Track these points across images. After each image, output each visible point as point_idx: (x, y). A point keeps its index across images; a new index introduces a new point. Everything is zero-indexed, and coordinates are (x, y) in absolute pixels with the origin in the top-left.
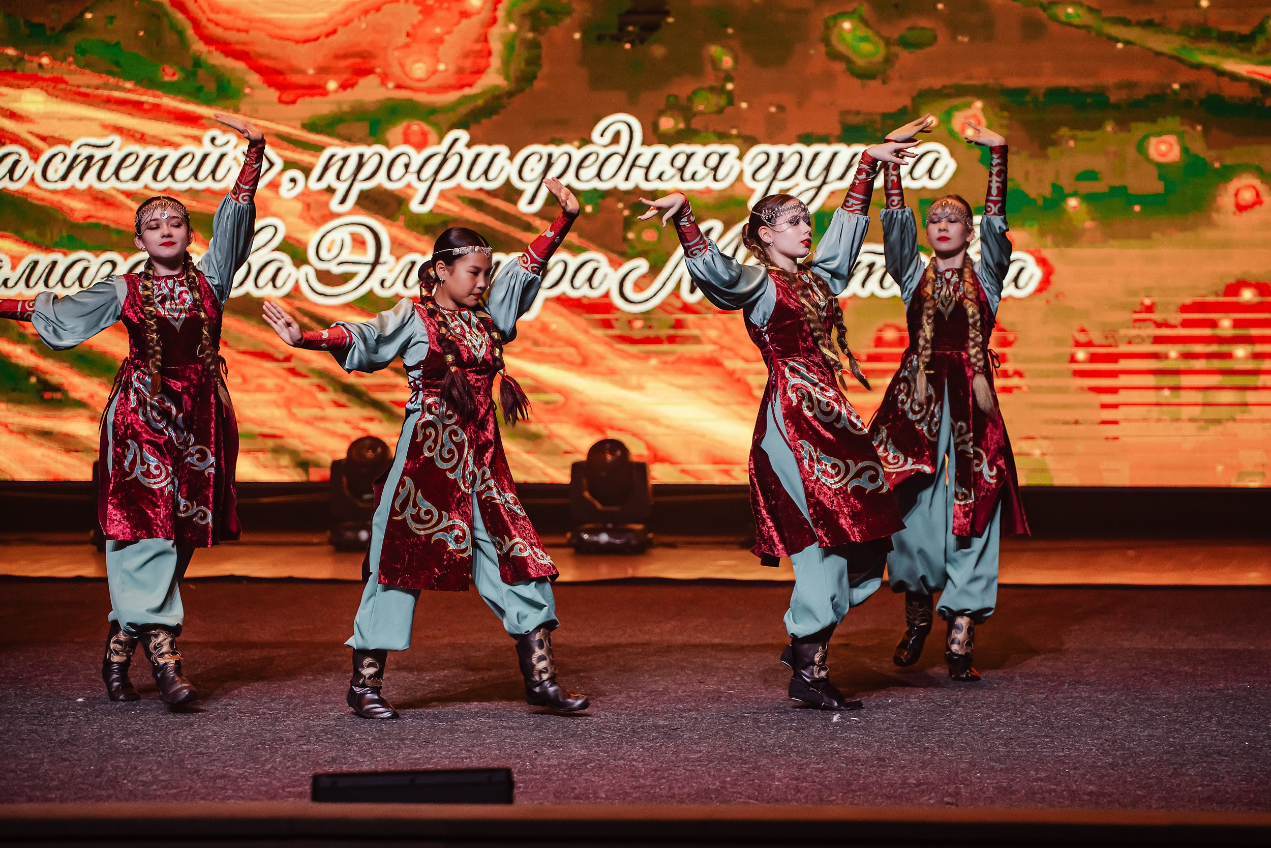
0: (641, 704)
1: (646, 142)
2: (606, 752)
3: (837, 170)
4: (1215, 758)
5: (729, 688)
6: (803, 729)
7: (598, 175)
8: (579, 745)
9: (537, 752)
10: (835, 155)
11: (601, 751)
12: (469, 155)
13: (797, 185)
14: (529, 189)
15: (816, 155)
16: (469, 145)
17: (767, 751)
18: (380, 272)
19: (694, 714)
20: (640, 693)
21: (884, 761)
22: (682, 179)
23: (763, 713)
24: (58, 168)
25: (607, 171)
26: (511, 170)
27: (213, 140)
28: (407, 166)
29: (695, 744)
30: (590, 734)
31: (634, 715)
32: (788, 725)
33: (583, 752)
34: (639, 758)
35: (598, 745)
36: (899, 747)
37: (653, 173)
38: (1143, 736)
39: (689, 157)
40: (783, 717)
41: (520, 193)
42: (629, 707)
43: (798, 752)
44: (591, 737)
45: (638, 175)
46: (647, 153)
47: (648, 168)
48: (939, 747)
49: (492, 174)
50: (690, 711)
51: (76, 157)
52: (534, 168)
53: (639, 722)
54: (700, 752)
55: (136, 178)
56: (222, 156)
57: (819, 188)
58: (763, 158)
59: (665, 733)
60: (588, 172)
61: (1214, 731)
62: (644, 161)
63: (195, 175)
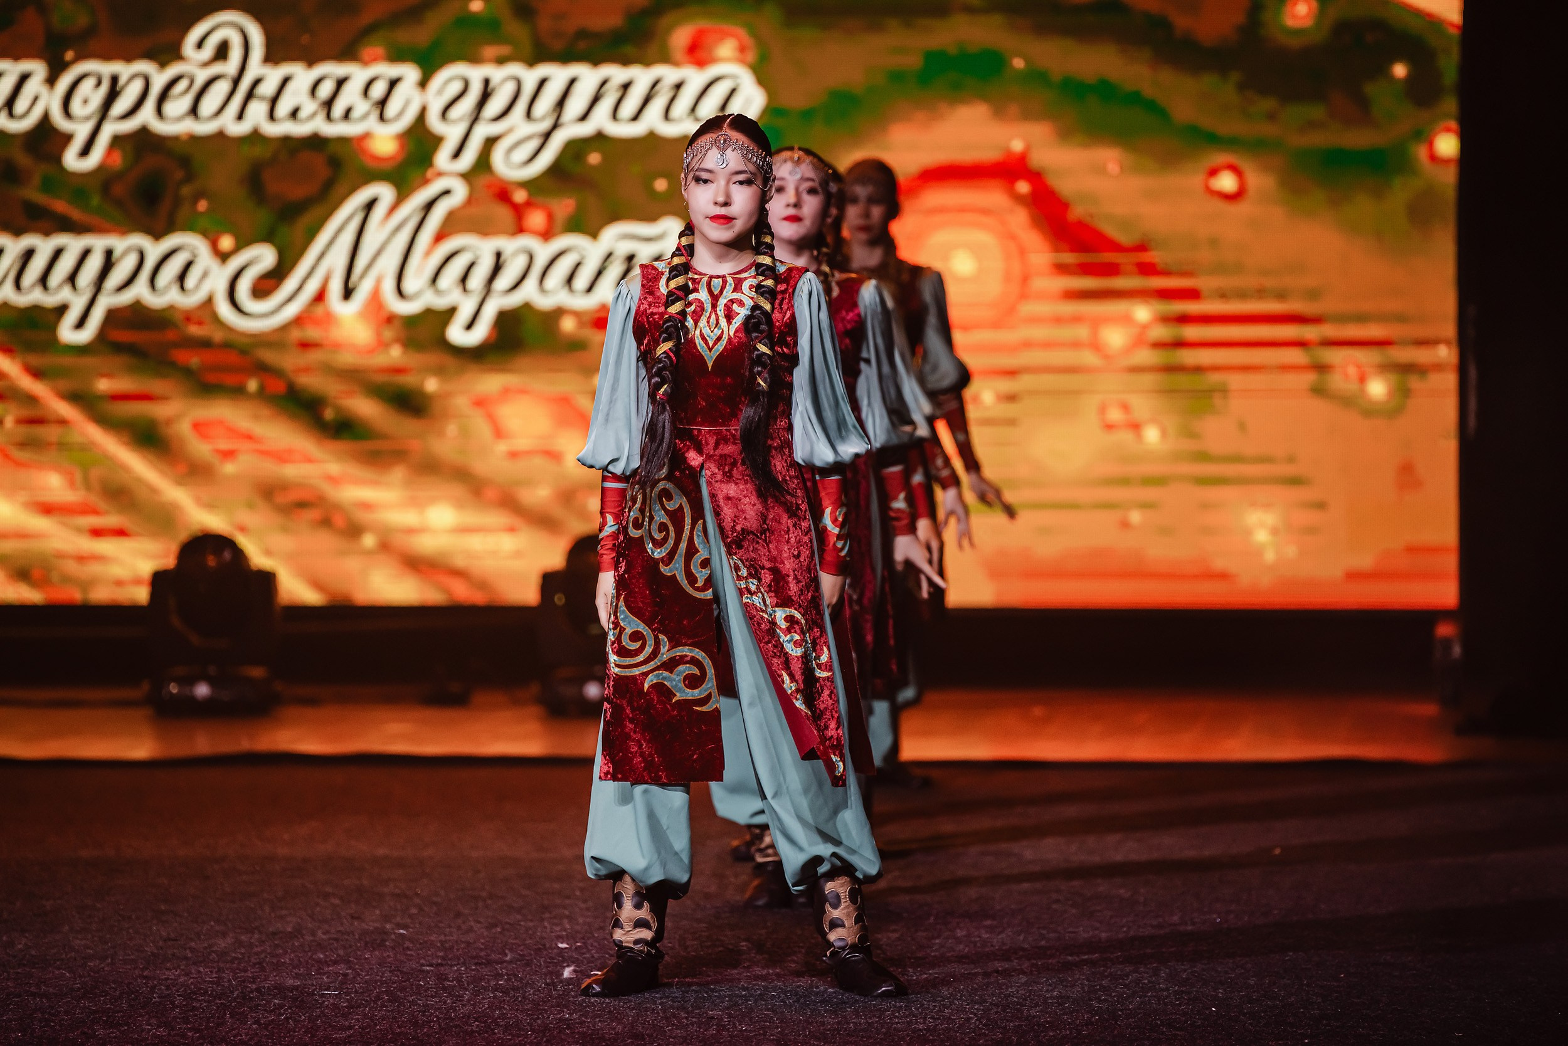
0: (257, 954)
1: (272, 57)
2: (198, 1031)
3: (576, 105)
4: (1163, 1033)
5: (399, 926)
6: (515, 989)
7: (194, 111)
8: (154, 1021)
9: (84, 1033)
10: (572, 81)
11: (190, 1030)
13: (510, 131)
14: (81, 132)
15: (542, 82)
17: (456, 1026)
19: (342, 968)
20: (256, 936)
21: (643, 1039)
22: (329, 117)
23: (452, 966)
25: (209, 104)
26: (52, 101)
29: (343, 1015)
30: (172, 1003)
31: (246, 971)
32: (493, 983)
33: (161, 1032)
34: (250, 1039)
35: (186, 1020)
36: (667, 1018)
37: (284, 107)
38: (1051, 998)
39: (341, 83)
40: (485, 971)
41: (68, 138)
42: (236, 958)
43: (507, 1027)
44: (175, 1007)
45: (257, 111)
46: (273, 76)
47: (274, 101)
48: (730, 1016)
49: (21, 106)
50: (335, 963)
52: (90, 97)
53: (253, 982)
54: (350, 1027)
57: (547, 136)
58: (456, 88)
59: (295, 999)
60: (177, 106)
61: (1163, 990)
62: (268, 88)
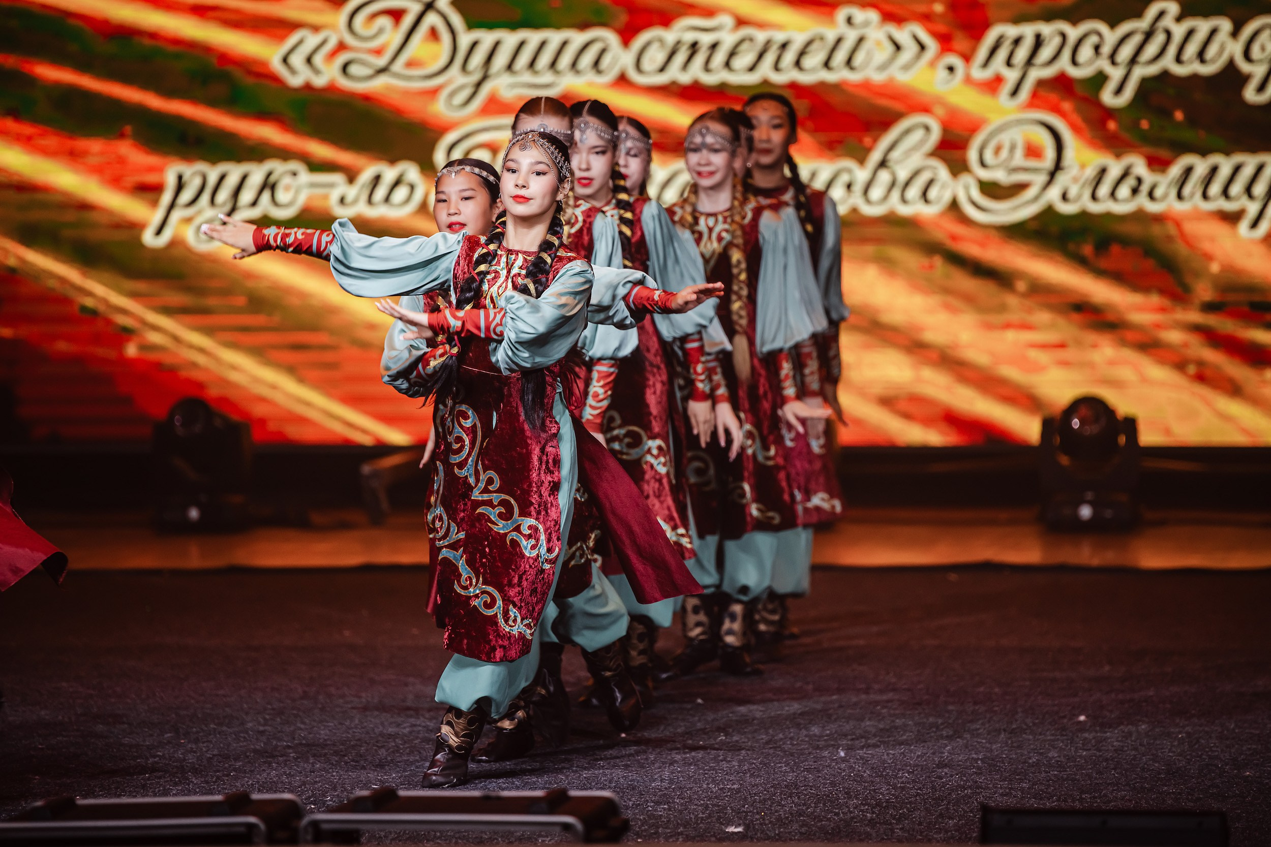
12: (1179, 31)
14: (1258, 73)
16: (1179, 19)
18: (1062, 179)
24: (655, 57)
26: (1235, 49)
27: (849, 21)
28: (1097, 48)
41: (1245, 79)
49: (1209, 54)
51: (678, 43)
52: (1265, 46)
55: (752, 69)
56: (861, 40)
63: (827, 64)
